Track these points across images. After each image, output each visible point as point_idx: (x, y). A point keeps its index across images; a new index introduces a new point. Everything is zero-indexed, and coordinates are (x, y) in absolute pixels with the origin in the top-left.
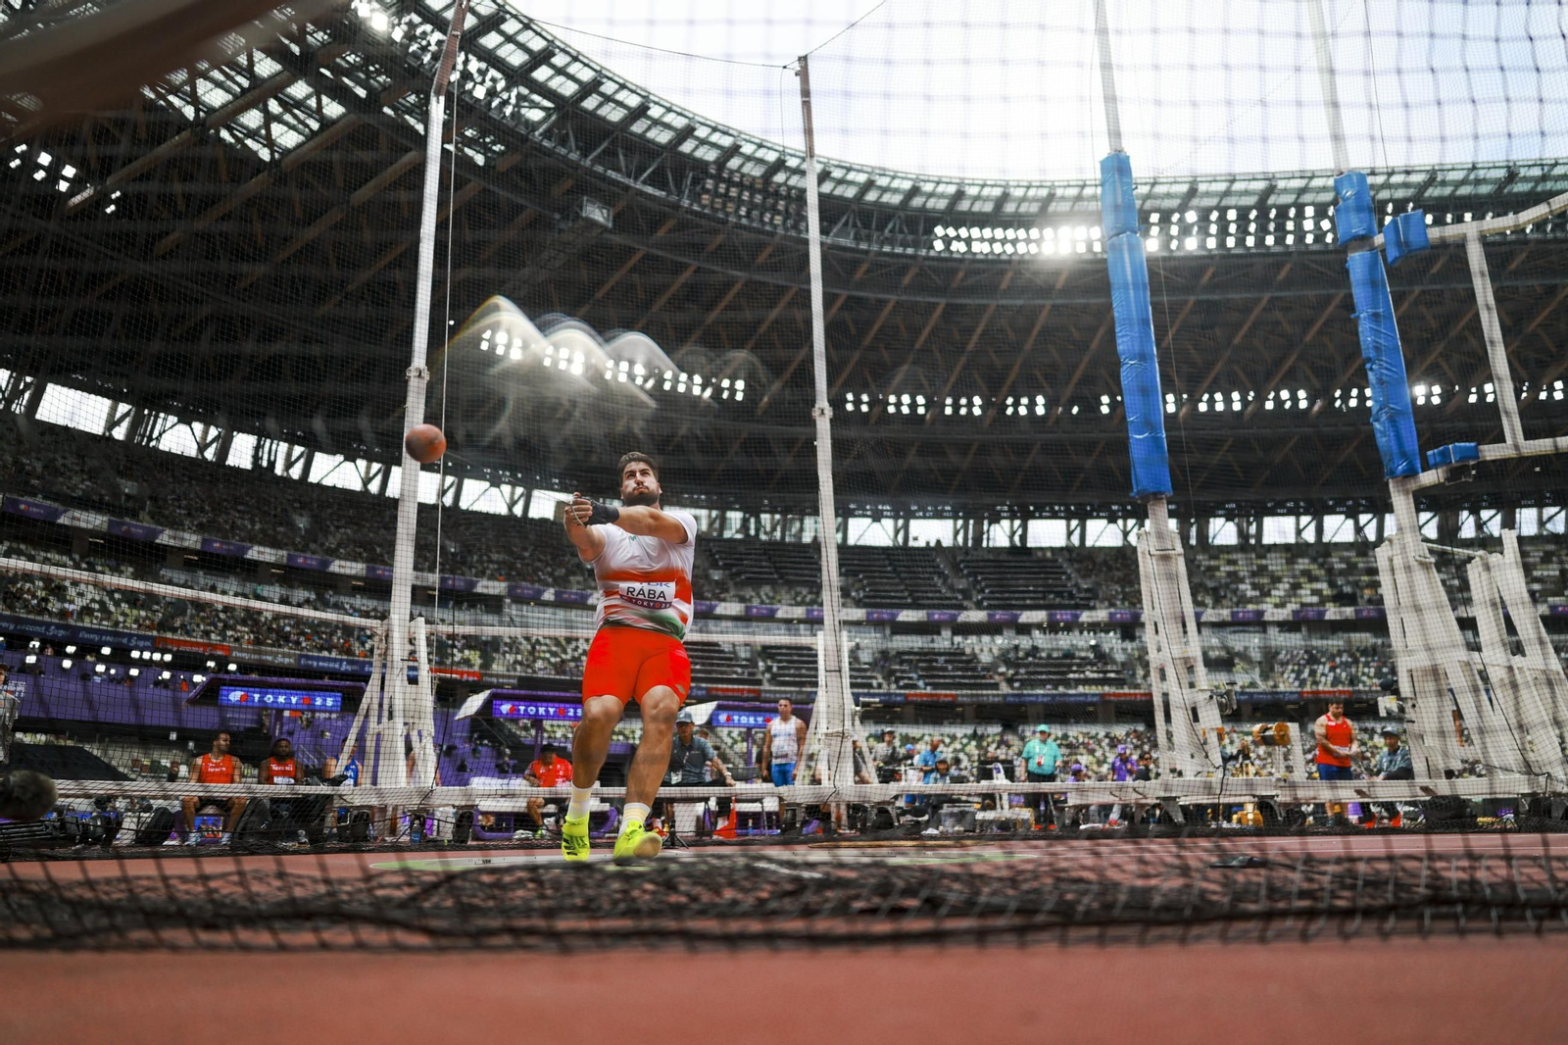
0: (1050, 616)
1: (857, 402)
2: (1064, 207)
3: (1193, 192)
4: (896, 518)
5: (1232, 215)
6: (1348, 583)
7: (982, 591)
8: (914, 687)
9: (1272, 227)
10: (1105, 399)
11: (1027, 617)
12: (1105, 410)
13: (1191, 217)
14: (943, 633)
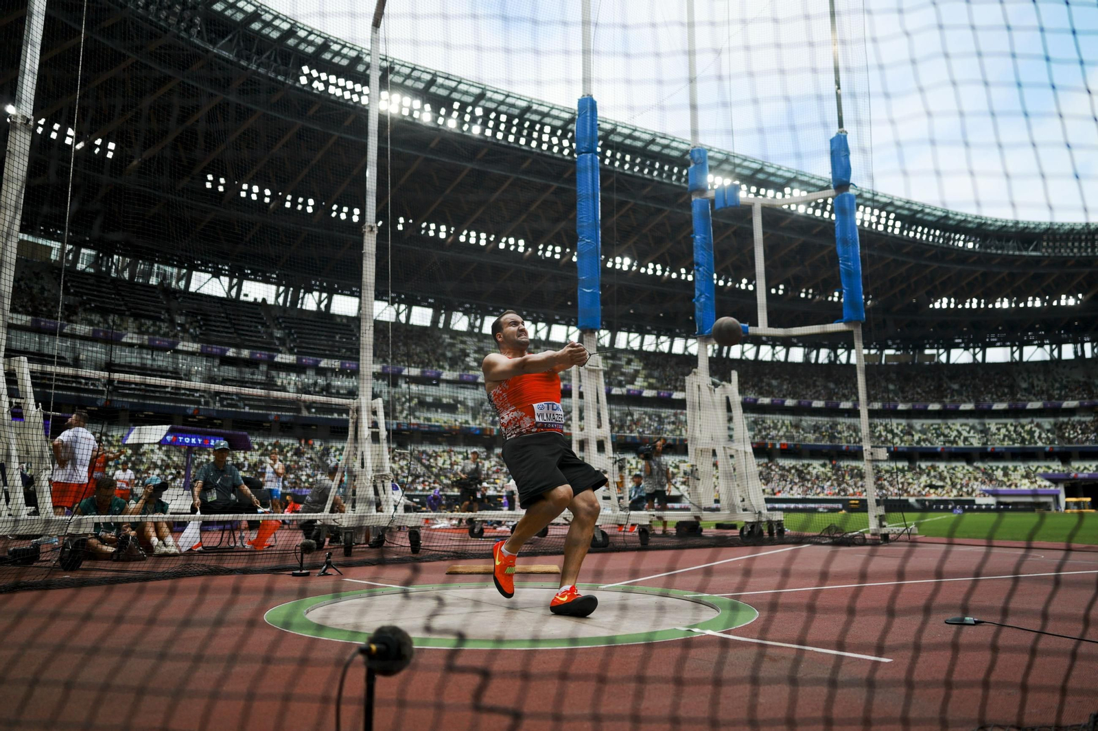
0: (342, 364)
1: (216, 183)
2: (398, 79)
3: (481, 96)
4: (231, 276)
5: (503, 118)
7: (293, 341)
8: (236, 406)
9: (525, 132)
10: (401, 220)
11: (324, 363)
12: (400, 227)
13: (479, 112)
14: (261, 368)
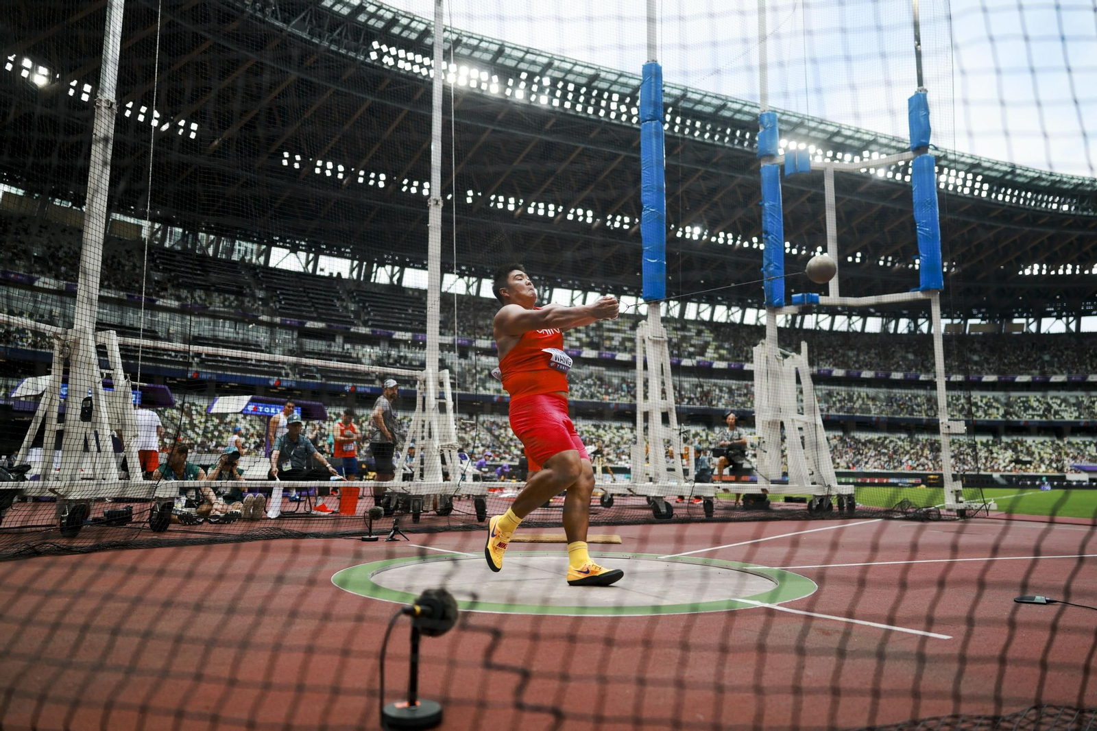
0: (414, 336)
1: (291, 160)
2: (465, 52)
3: (549, 65)
4: (308, 251)
5: (571, 87)
6: (596, 336)
7: (368, 313)
8: (314, 377)
9: (593, 101)
10: (470, 193)
11: (398, 335)
12: (469, 200)
13: (546, 81)
14: (337, 340)
